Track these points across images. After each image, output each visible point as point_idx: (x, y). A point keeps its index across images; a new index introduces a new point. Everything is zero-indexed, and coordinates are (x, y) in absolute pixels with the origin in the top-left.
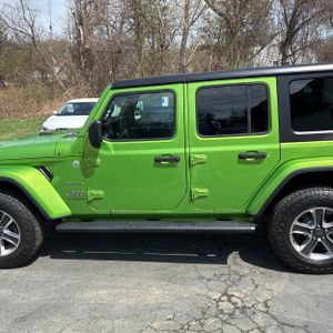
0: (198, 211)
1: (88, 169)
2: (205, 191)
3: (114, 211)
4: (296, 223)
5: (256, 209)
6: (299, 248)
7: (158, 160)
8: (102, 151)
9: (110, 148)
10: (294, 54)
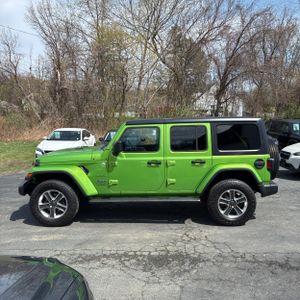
0: (170, 191)
1: (110, 167)
2: (174, 180)
3: (123, 192)
4: (221, 198)
5: (200, 190)
6: (222, 212)
7: (149, 163)
8: (118, 158)
9: (124, 157)
10: (226, 101)
